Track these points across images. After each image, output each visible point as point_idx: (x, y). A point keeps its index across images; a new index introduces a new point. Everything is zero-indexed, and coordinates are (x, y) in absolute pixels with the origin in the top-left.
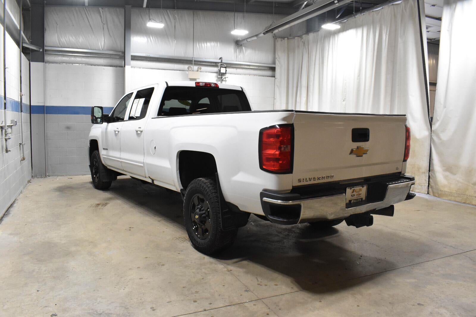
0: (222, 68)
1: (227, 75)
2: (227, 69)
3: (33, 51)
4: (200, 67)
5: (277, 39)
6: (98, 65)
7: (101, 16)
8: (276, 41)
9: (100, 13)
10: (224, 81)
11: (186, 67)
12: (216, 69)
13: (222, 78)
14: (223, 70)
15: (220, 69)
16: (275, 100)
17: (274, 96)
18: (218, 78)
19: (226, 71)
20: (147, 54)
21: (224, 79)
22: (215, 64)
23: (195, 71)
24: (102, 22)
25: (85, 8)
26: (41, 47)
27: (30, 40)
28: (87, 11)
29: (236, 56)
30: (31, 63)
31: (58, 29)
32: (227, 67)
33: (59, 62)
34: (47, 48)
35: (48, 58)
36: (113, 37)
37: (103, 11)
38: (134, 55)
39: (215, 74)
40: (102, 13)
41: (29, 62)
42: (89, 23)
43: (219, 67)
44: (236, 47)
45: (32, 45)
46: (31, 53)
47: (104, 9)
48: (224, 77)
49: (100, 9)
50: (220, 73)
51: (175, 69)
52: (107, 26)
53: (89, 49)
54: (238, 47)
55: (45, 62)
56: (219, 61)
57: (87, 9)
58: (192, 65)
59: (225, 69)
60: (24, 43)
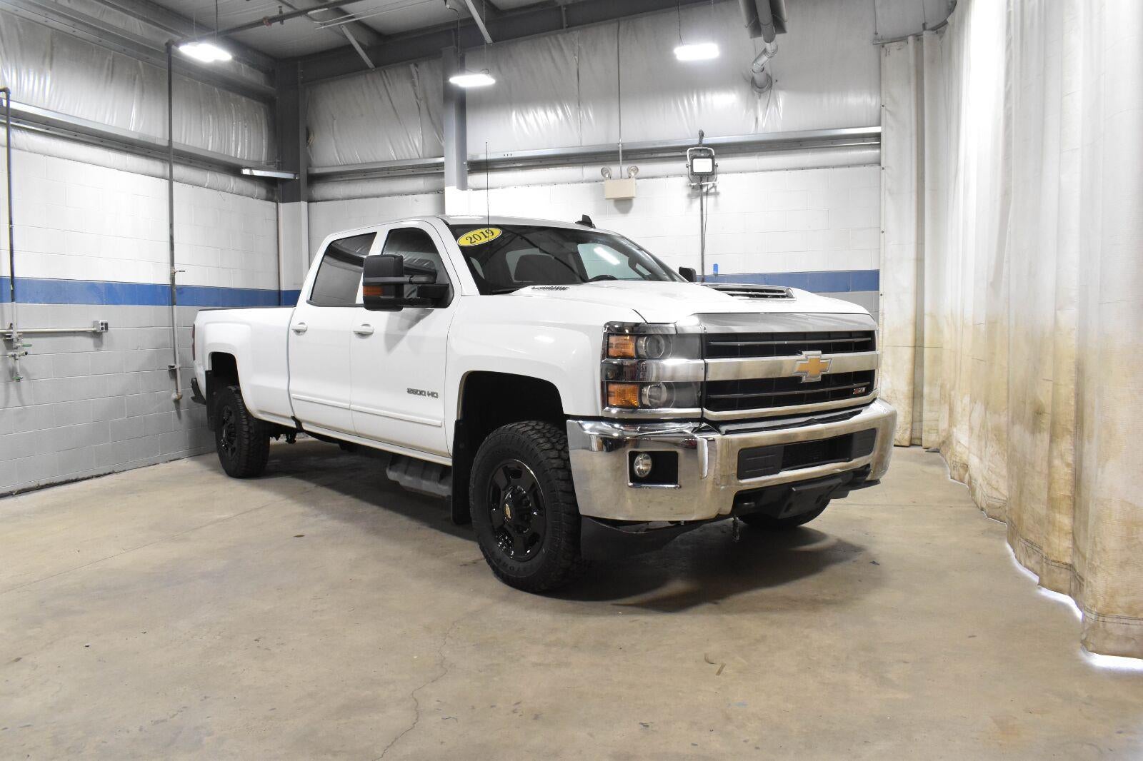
0: (695, 160)
1: (720, 179)
2: (716, 162)
3: (283, 180)
4: (633, 165)
5: (886, 45)
6: (413, 193)
7: (414, 85)
8: (883, 54)
9: (412, 77)
10: (712, 194)
12: (681, 166)
13: (701, 187)
14: (703, 165)
15: (692, 163)
16: (882, 235)
17: (880, 224)
18: (693, 187)
19: (714, 166)
20: (506, 154)
21: (713, 190)
22: (674, 153)
23: (626, 179)
24: (417, 97)
25: (385, 72)
26: (294, 169)
27: (277, 161)
28: (387, 77)
29: (754, 120)
30: (281, 205)
31: (335, 127)
32: (716, 154)
33: (340, 197)
34: (317, 171)
35: (322, 190)
36: (438, 127)
37: (417, 72)
38: (475, 159)
39: (685, 180)
40: (415, 76)
41: (274, 204)
42: (392, 102)
43: (686, 159)
44: (753, 94)
45: (280, 169)
46: (280, 186)
47: (419, 66)
48: (710, 184)
49: (412, 66)
50: (693, 173)
51: (584, 179)
52: (427, 102)
53: (394, 161)
54: (760, 93)
55: (310, 201)
56: (696, 141)
57: (388, 74)
58: (619, 163)
59: (710, 160)
60: (251, 169)
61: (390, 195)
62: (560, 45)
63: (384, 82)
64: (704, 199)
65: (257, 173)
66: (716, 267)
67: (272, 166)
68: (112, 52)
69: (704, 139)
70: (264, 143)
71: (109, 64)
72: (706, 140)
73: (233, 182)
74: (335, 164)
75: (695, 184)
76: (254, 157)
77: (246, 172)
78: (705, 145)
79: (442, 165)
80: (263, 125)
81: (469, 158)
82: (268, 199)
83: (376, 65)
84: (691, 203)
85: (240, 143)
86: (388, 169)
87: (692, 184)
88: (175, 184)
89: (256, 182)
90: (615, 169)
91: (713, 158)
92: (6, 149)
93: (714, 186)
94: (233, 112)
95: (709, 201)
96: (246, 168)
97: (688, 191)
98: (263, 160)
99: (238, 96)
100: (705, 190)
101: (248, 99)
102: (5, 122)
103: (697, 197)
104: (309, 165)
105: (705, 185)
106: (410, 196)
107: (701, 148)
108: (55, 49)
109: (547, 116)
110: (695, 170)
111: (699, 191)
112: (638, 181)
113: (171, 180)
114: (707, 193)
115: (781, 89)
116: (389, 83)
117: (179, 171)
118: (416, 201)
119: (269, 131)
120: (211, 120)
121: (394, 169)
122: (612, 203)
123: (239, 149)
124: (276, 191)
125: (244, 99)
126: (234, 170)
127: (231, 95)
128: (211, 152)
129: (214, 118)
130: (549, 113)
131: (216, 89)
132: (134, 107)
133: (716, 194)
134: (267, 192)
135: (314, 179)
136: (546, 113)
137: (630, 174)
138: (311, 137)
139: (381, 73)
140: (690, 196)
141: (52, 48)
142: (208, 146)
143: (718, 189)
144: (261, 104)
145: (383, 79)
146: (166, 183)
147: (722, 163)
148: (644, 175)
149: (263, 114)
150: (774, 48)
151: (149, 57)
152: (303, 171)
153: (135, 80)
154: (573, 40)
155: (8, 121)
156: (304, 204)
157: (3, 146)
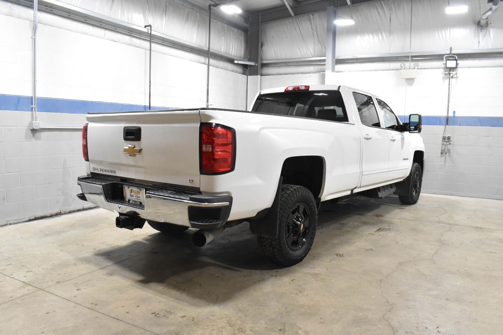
0: (448, 61)
1: (459, 70)
2: (458, 62)
3: (251, 66)
4: (416, 63)
6: (309, 73)
7: (311, 24)
9: (310, 20)
10: (454, 77)
11: (397, 65)
12: (440, 64)
13: (450, 74)
14: (451, 64)
15: (446, 62)
18: (446, 74)
19: (457, 64)
20: (355, 56)
21: (455, 76)
22: (439, 57)
23: (412, 69)
24: (312, 29)
25: (298, 18)
26: (256, 61)
27: (248, 57)
28: (299, 20)
29: (478, 42)
30: (249, 77)
31: (274, 42)
32: (458, 58)
33: (275, 74)
34: (265, 62)
35: (266, 70)
36: (322, 43)
37: (313, 18)
38: (339, 58)
39: (442, 71)
40: (312, 19)
41: (246, 76)
42: (300, 32)
43: (443, 61)
44: (478, 30)
45: (250, 60)
46: (249, 68)
47: (314, 15)
48: (454, 73)
49: (311, 16)
50: (446, 68)
51: (390, 69)
52: (317, 32)
53: (300, 58)
54: (482, 29)
55: (261, 75)
56: (448, 52)
57: (299, 19)
58: (409, 61)
59: (455, 61)
60: (238, 60)
61: (298, 73)
62: (382, 5)
63: (297, 23)
64: (451, 79)
65: (240, 62)
66: (454, 112)
67: (246, 59)
68: (188, 9)
69: (452, 51)
70: (243, 49)
71: (186, 15)
72: (453, 52)
73: (230, 66)
74: (273, 59)
75: (447, 73)
76: (239, 55)
77: (236, 62)
78: (453, 54)
79: (324, 60)
80: (243, 40)
81: (336, 58)
82: (244, 74)
83: (295, 15)
84: (444, 81)
85: (234, 49)
86: (297, 62)
87: (446, 73)
88: (210, 67)
89: (239, 66)
90: (407, 64)
91: (456, 60)
92: (149, 51)
93: (456, 74)
94: (232, 35)
95: (453, 81)
96: (236, 60)
97: (443, 76)
98: (242, 56)
99: (233, 28)
100: (451, 75)
101: (238, 30)
102: (149, 40)
103: (447, 78)
104: (262, 60)
105: (451, 73)
106: (307, 74)
107: (451, 55)
108: (167, 8)
109: (374, 39)
110: (448, 66)
111: (448, 76)
112: (418, 70)
113: (209, 65)
114: (452, 77)
115: (492, 27)
116: (300, 23)
117: (212, 61)
118: (310, 76)
119: (245, 43)
120: (223, 38)
121: (300, 62)
122: (404, 80)
123: (233, 52)
124: (247, 70)
125: (236, 30)
126: (231, 61)
127: (231, 28)
128: (223, 53)
129: (224, 38)
130: (375, 37)
131: (225, 25)
132: (195, 33)
133: (457, 77)
134: (243, 70)
135: (264, 65)
136: (374, 37)
137: (415, 67)
138: (263, 47)
139: (296, 19)
140: (443, 78)
141: (166, 7)
142: (221, 51)
143: (458, 75)
144: (242, 32)
145: (297, 21)
146: (206, 66)
147: (461, 63)
148: (421, 67)
149: (243, 36)
150: (496, 8)
151: (201, 11)
152: (259, 62)
153: (196, 21)
154: (388, 3)
155: (150, 39)
156: (259, 76)
157: (148, 50)
